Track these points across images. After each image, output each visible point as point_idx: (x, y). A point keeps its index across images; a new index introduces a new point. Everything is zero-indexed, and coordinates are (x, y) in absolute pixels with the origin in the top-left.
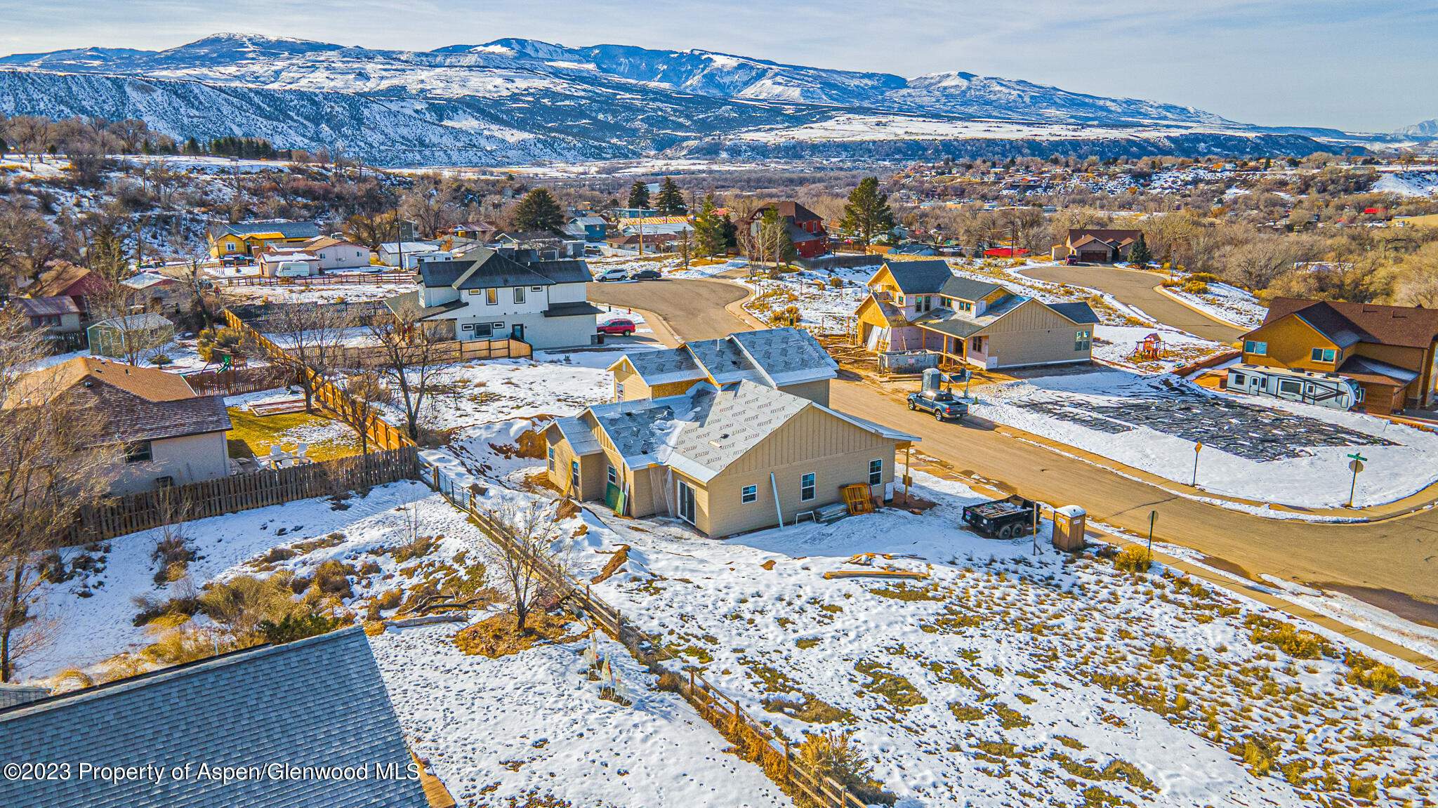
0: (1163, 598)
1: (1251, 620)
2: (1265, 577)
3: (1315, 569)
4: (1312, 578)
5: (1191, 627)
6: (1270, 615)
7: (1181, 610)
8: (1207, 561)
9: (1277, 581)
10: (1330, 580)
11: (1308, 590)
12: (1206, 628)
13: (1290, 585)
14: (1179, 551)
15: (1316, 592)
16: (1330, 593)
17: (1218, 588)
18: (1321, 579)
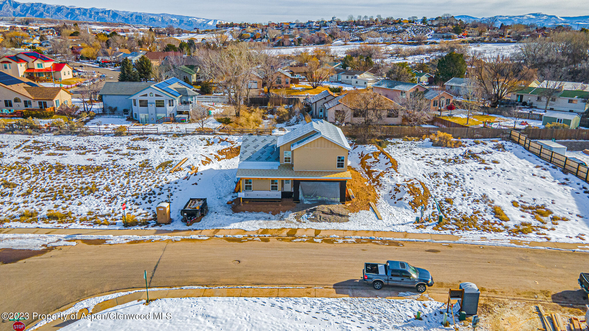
0: (109, 215)
1: (74, 220)
2: (74, 244)
3: (52, 259)
4: (53, 253)
5: (93, 208)
6: (67, 225)
7: (100, 214)
8: (103, 241)
9: (68, 243)
10: (43, 256)
11: (53, 244)
12: (87, 210)
13: (62, 243)
14: (118, 240)
15: (50, 245)
16: (44, 248)
17: (92, 227)
18: (48, 254)
